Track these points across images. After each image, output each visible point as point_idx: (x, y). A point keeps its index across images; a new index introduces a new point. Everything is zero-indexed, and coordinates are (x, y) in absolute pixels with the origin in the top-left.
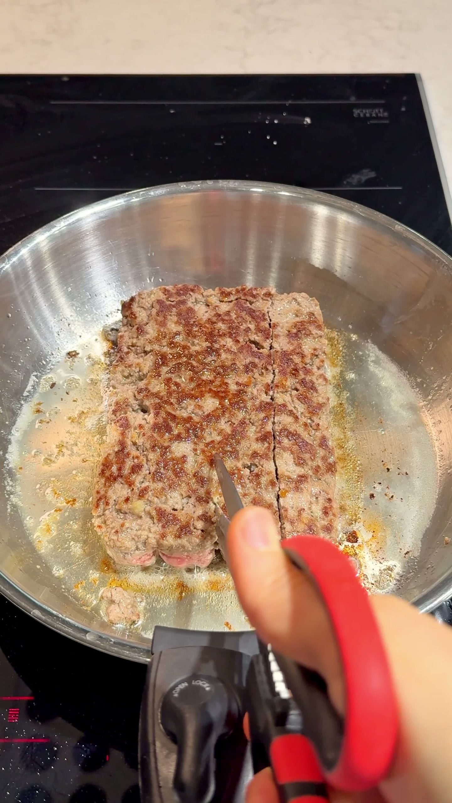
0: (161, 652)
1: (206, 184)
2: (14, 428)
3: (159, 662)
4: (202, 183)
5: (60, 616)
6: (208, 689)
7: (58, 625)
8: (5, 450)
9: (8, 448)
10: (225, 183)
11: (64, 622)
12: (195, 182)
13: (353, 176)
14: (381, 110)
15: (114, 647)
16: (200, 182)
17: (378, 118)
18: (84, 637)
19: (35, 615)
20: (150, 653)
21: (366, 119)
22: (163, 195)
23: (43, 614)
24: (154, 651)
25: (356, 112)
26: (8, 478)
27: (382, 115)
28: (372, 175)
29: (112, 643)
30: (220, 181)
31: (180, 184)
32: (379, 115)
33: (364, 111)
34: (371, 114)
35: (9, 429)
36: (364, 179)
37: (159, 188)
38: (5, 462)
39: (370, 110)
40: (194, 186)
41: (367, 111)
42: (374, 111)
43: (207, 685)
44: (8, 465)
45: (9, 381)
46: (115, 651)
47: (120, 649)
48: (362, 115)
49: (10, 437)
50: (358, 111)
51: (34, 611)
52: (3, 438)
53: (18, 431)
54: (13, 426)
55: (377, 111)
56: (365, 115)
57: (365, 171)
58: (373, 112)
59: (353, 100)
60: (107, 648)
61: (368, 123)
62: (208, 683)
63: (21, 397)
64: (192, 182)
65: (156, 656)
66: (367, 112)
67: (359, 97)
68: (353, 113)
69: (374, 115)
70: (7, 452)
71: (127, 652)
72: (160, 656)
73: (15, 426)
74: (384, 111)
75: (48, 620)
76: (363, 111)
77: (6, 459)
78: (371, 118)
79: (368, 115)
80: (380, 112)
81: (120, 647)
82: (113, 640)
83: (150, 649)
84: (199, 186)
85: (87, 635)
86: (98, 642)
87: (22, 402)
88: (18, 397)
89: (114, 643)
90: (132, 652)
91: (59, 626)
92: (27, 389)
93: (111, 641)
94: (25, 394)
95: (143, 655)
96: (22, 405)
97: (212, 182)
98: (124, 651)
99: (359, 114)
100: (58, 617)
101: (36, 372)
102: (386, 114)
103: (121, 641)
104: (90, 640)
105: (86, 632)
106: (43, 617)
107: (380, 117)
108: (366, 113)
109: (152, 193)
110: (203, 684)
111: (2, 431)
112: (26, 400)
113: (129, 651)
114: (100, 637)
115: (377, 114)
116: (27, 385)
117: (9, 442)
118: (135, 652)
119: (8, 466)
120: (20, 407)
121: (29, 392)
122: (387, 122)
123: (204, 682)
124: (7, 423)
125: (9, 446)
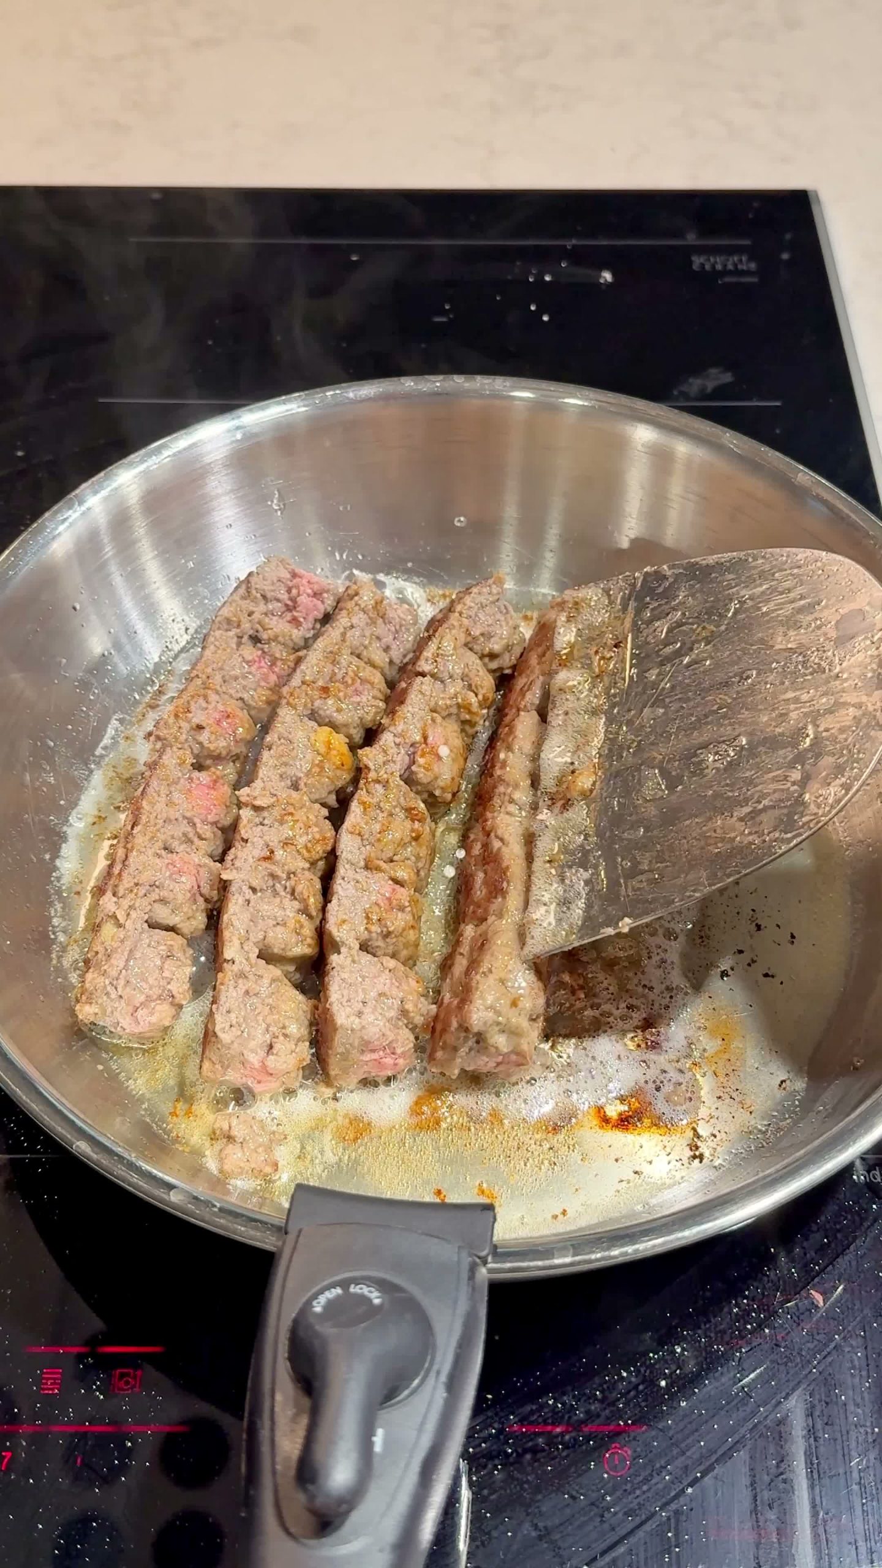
0: (300, 1231)
1: (451, 382)
2: (74, 813)
3: (294, 1248)
4: (444, 380)
5: (126, 1155)
6: (377, 1301)
7: (120, 1172)
8: (56, 853)
9: (60, 847)
10: (486, 381)
11: (131, 1166)
12: (432, 378)
13: (691, 380)
14: (744, 258)
15: (219, 1218)
16: (441, 377)
17: (737, 272)
18: (165, 1197)
19: (80, 1151)
20: (282, 1231)
21: (716, 274)
22: (370, 399)
23: (95, 1149)
24: (290, 1229)
25: (697, 261)
26: (56, 903)
27: (745, 268)
28: (727, 378)
29: (216, 1210)
30: (479, 378)
31: (403, 379)
32: (740, 267)
33: (712, 259)
34: (725, 266)
35: (64, 814)
36: (710, 385)
37: (363, 385)
38: (54, 874)
39: (723, 258)
40: (428, 384)
41: (718, 260)
42: (731, 259)
43: (376, 1294)
44: (58, 879)
45: (70, 727)
46: (221, 1226)
47: (231, 1222)
48: (708, 267)
49: (65, 828)
50: (702, 260)
51: (78, 1143)
52: (54, 830)
53: (80, 819)
54: (73, 809)
55: (736, 258)
56: (713, 266)
57: (713, 371)
58: (728, 260)
59: (691, 239)
60: (207, 1219)
61: (720, 282)
62: (380, 1291)
63: (91, 758)
64: (426, 377)
65: (291, 1238)
66: (718, 262)
67: (702, 234)
68: (691, 263)
69: (730, 267)
70: (58, 857)
71: (243, 1229)
72: (298, 1236)
73: (75, 811)
74: (750, 259)
75: (102, 1161)
76: (709, 260)
77: (55, 869)
78: (725, 272)
79: (719, 267)
80: (741, 261)
81: (231, 1218)
82: (218, 1205)
83: (283, 1225)
84: (438, 384)
85: (171, 1193)
86: (190, 1206)
87: (93, 766)
88: (85, 756)
89: (221, 1210)
90: (252, 1228)
91: (122, 1173)
92: (102, 745)
93: (215, 1206)
94: (99, 751)
95: (270, 1235)
96: (91, 771)
97: (463, 380)
98: (235, 1226)
99: (702, 265)
100: (121, 1158)
101: (122, 713)
102: (753, 266)
103: (233, 1209)
104: (176, 1201)
105: (171, 1187)
106: (95, 1156)
107: (743, 271)
108: (716, 262)
109: (351, 395)
110: (371, 1292)
111: (52, 818)
112: (99, 763)
113: (245, 1227)
114: (196, 1198)
115: (735, 265)
116: (103, 736)
117: (63, 838)
118: (256, 1229)
119: (58, 881)
120: (89, 776)
121: (105, 748)
122: (754, 280)
123: (372, 1289)
124: (62, 802)
125: (64, 845)
